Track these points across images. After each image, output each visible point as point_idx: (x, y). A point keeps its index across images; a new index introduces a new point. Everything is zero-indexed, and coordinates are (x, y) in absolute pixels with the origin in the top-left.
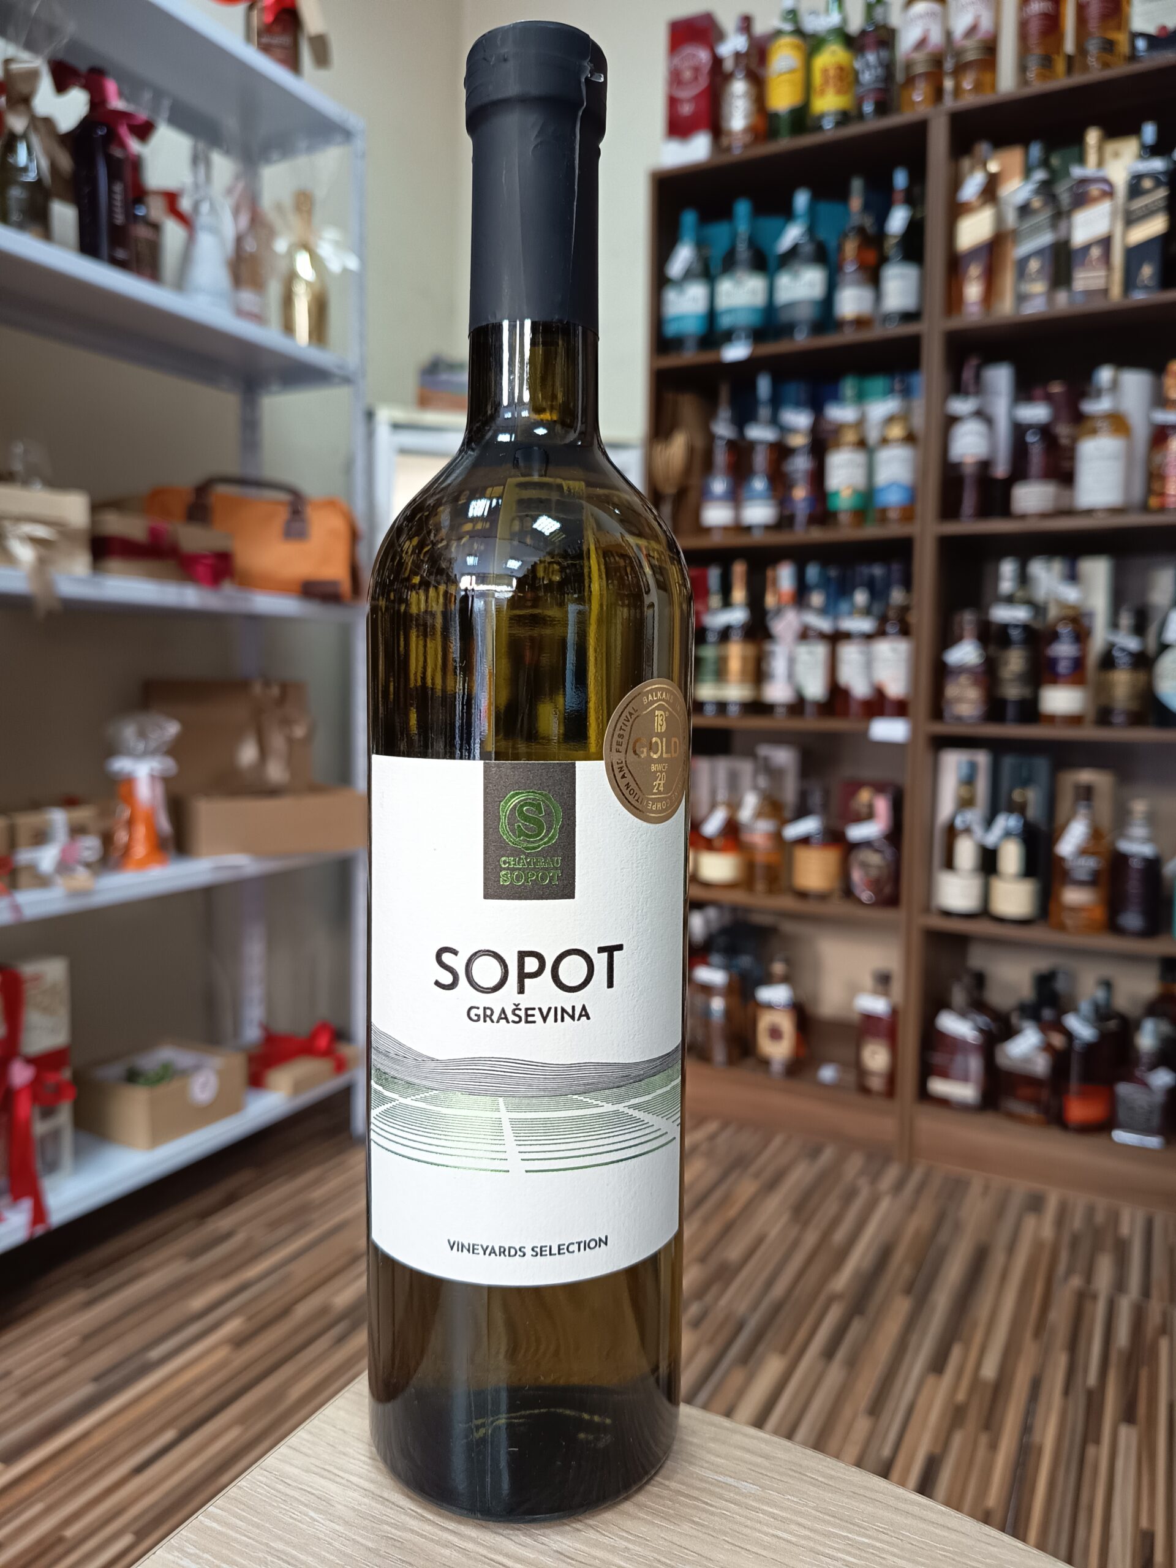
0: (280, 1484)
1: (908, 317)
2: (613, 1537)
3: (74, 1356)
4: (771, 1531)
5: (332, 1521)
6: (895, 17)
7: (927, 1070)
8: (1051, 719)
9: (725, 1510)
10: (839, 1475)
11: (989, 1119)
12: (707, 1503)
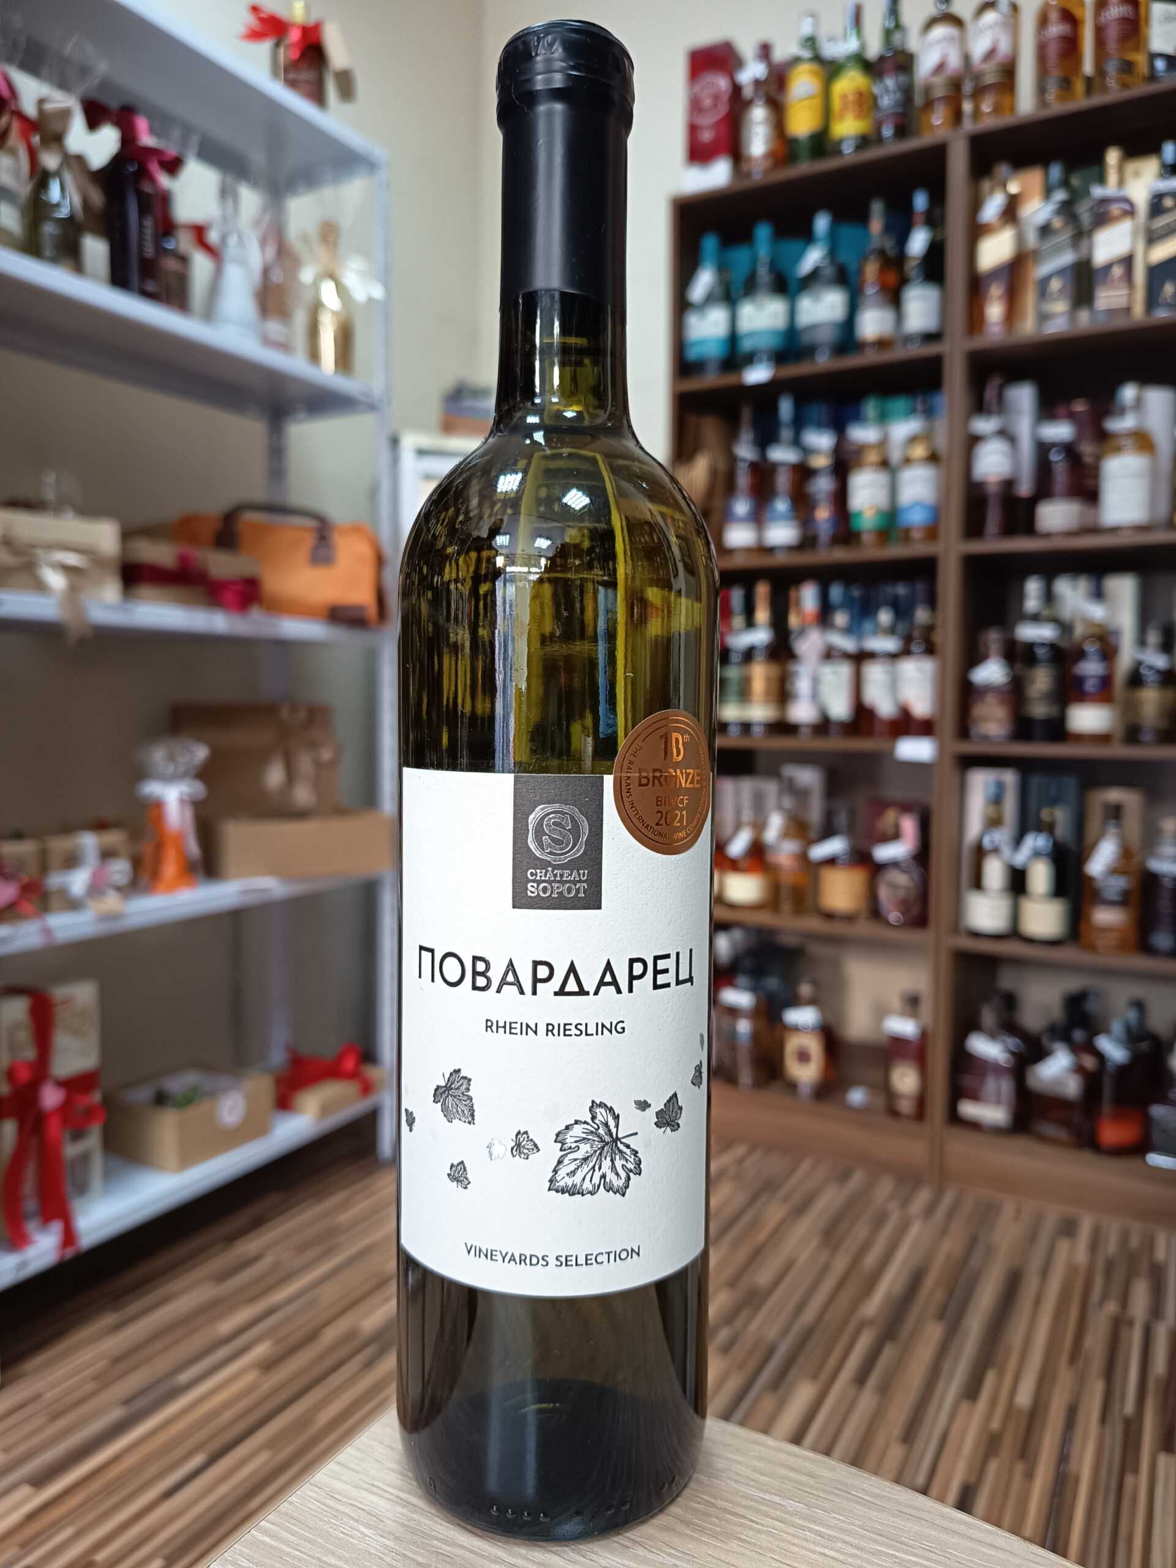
0: (330, 1500)
1: (930, 337)
2: (662, 1555)
3: (104, 1379)
4: (818, 1549)
5: (382, 1536)
6: (913, 42)
7: (957, 1092)
8: (1080, 738)
9: (772, 1528)
10: (885, 1494)
11: (1021, 1143)
12: (753, 1521)
